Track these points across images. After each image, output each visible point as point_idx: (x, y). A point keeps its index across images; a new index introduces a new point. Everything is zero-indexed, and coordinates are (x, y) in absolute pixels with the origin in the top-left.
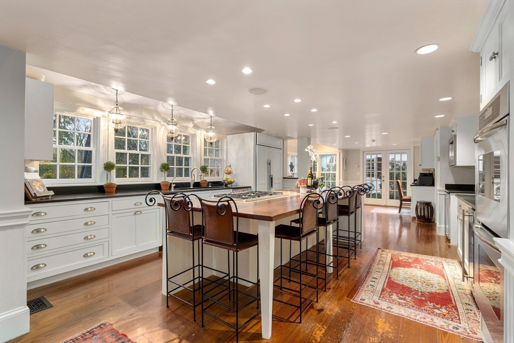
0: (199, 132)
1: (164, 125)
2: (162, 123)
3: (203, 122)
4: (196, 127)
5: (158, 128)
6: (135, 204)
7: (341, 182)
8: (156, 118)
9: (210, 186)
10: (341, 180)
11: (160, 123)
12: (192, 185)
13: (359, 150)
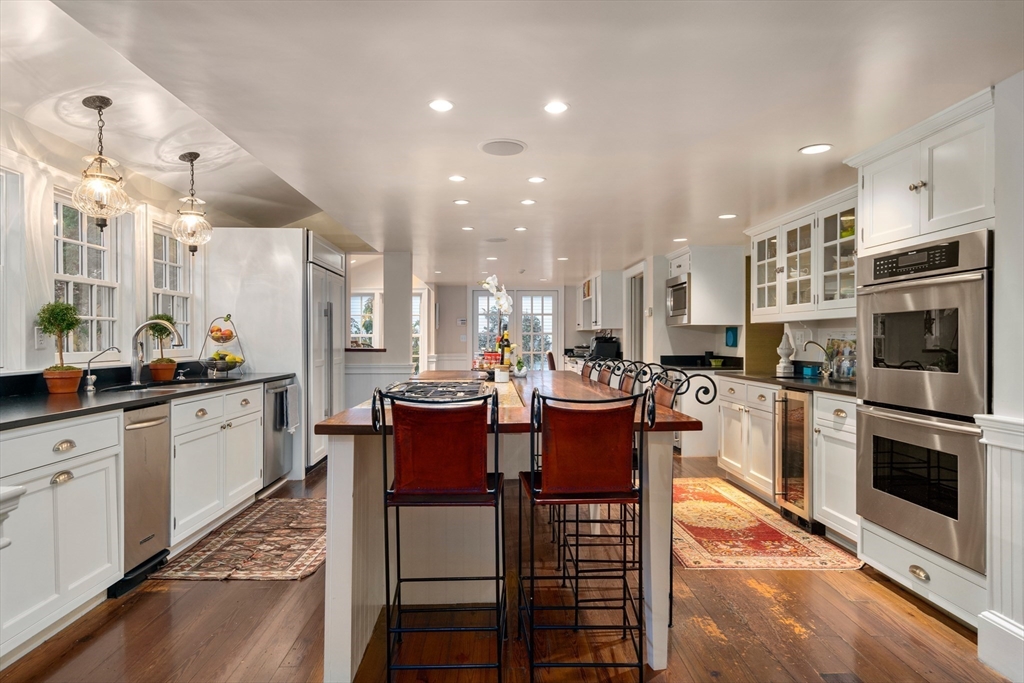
0: (141, 208)
1: (45, 171)
2: (42, 165)
3: (148, 180)
4: (134, 192)
5: (27, 181)
6: (56, 450)
7: (432, 357)
8: (19, 143)
9: (182, 378)
10: (433, 354)
11: (34, 163)
12: (136, 374)
13: (466, 287)
